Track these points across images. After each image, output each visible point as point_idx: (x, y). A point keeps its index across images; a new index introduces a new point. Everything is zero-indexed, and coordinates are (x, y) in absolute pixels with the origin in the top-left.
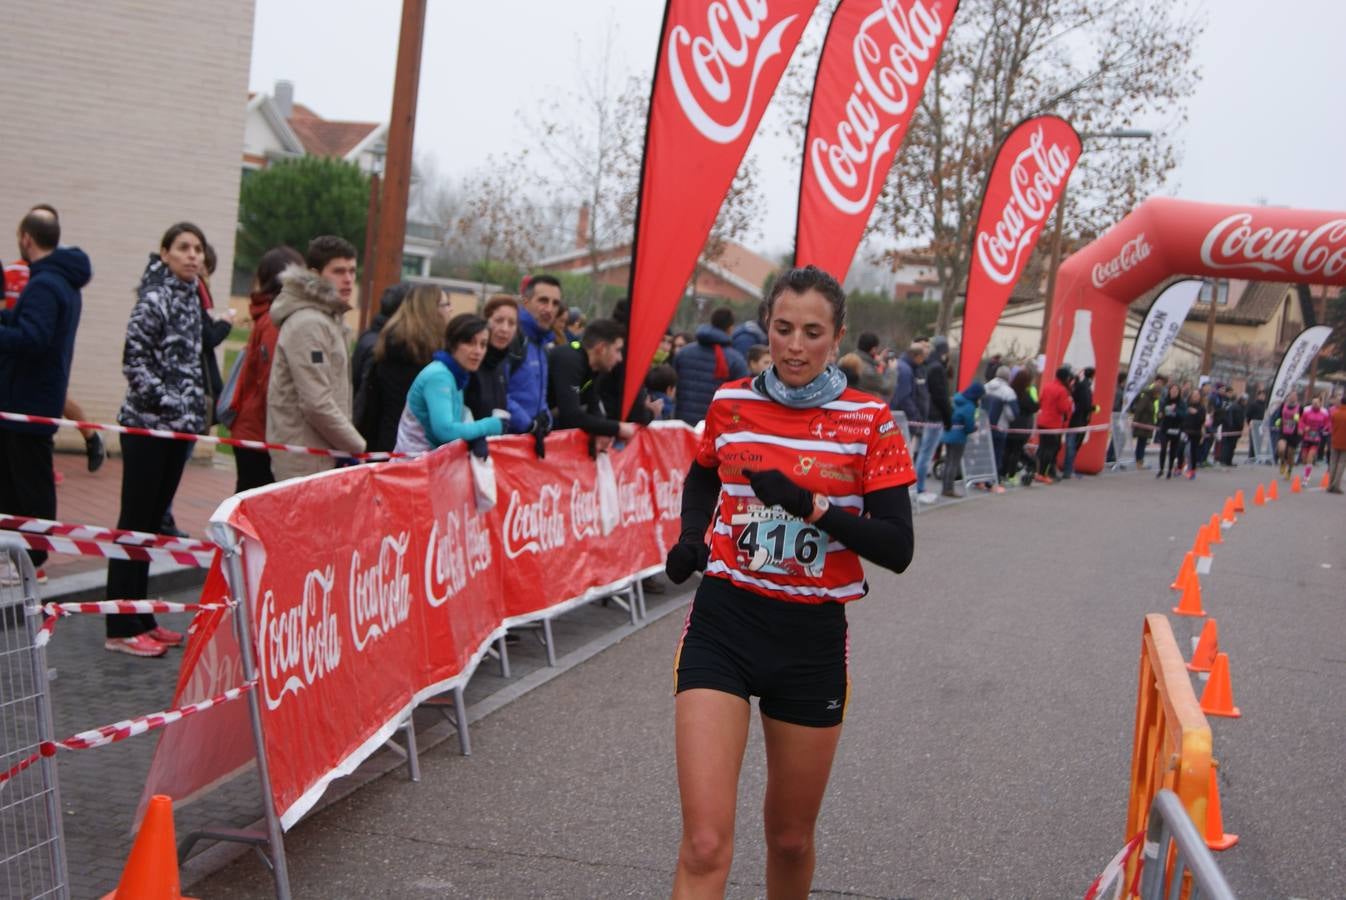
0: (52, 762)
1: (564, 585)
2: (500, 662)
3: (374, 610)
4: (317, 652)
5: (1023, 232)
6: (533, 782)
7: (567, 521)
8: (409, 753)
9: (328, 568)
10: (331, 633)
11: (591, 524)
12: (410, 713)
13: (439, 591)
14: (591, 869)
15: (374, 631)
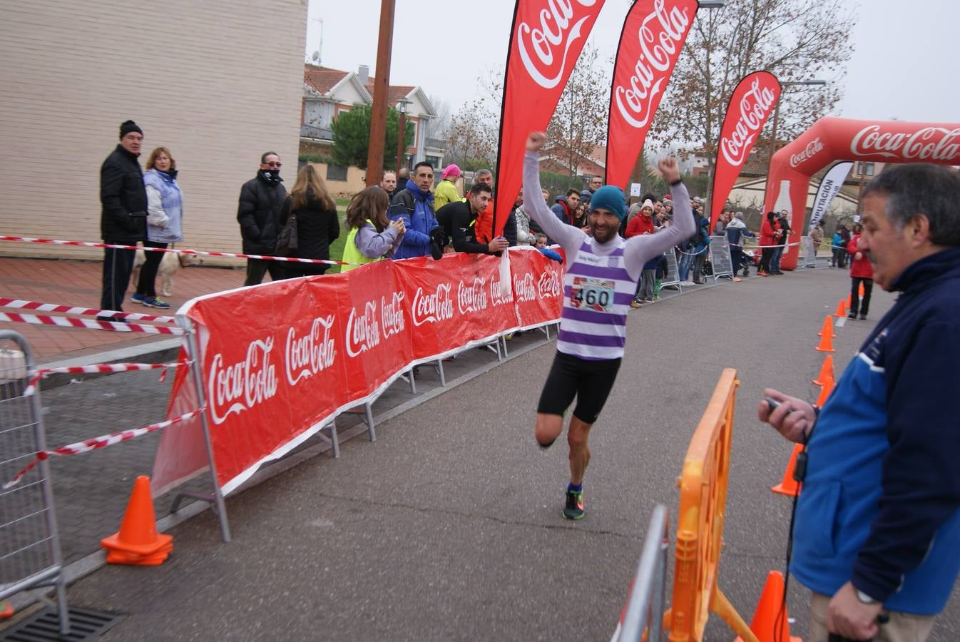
0: (45, 464)
1: (452, 340)
2: (411, 384)
3: (306, 361)
4: (257, 388)
5: (747, 137)
6: (406, 457)
7: (455, 304)
8: (333, 442)
9: (269, 338)
10: (269, 377)
11: (471, 305)
12: (333, 418)
13: (355, 348)
14: (420, 513)
15: (306, 373)
